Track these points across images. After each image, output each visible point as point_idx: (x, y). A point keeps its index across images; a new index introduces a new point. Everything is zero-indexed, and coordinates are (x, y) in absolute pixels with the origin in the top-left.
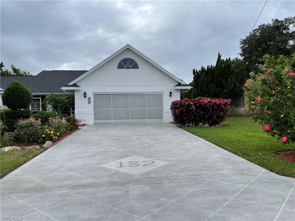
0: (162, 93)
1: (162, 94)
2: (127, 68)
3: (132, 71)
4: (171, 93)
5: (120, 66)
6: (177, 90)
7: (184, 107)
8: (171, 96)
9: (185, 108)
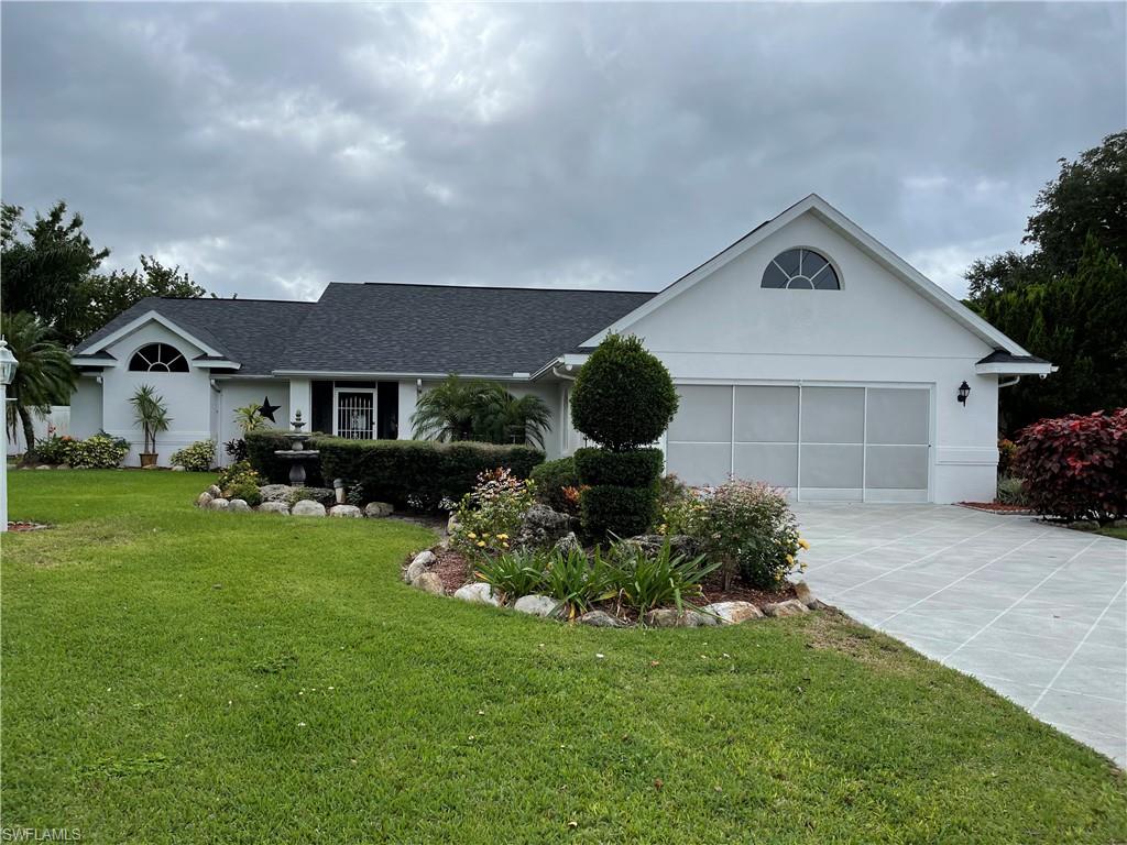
0: (928, 387)
1: (928, 390)
2: (796, 285)
3: (815, 299)
4: (965, 387)
5: (772, 279)
6: (986, 377)
7: (1105, 449)
8: (962, 399)
9: (1112, 453)
